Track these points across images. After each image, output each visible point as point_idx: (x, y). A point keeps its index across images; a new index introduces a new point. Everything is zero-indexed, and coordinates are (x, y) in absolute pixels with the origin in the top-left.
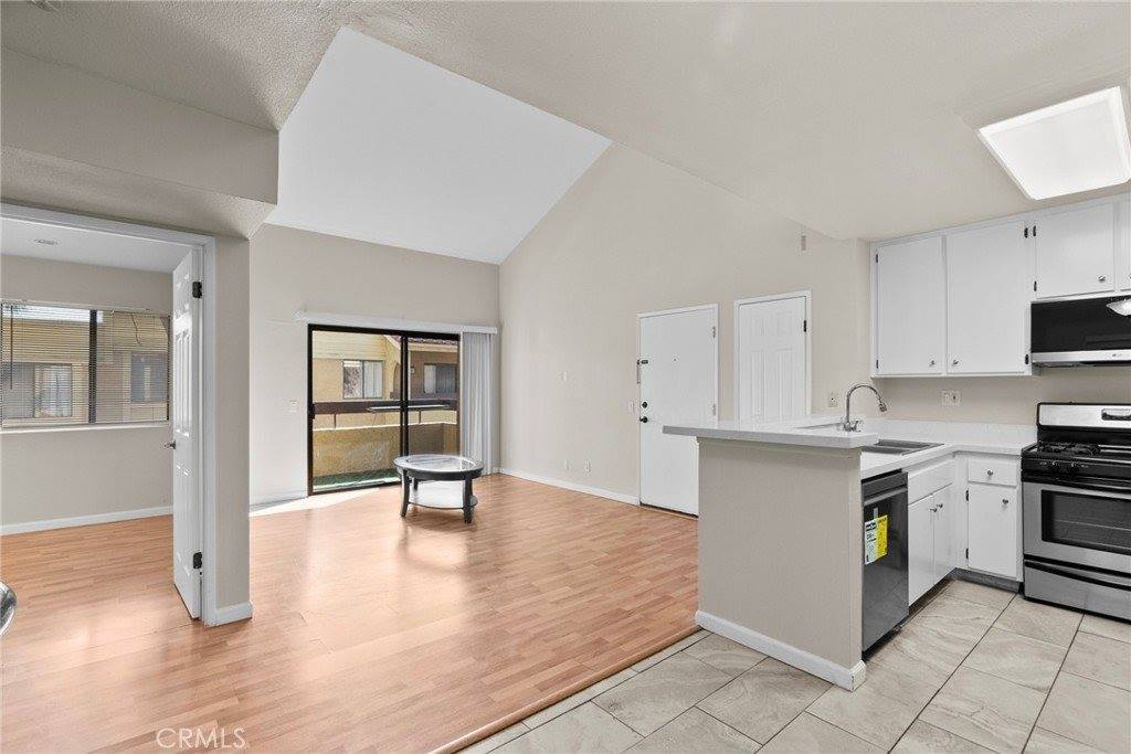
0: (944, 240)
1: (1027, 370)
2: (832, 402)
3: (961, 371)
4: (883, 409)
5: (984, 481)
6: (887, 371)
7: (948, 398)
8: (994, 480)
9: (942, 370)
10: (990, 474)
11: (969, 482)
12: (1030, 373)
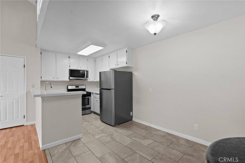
1: (68, 80)
2: (33, 86)
3: (59, 80)
4: (51, 87)
9: (55, 80)
12: (69, 80)
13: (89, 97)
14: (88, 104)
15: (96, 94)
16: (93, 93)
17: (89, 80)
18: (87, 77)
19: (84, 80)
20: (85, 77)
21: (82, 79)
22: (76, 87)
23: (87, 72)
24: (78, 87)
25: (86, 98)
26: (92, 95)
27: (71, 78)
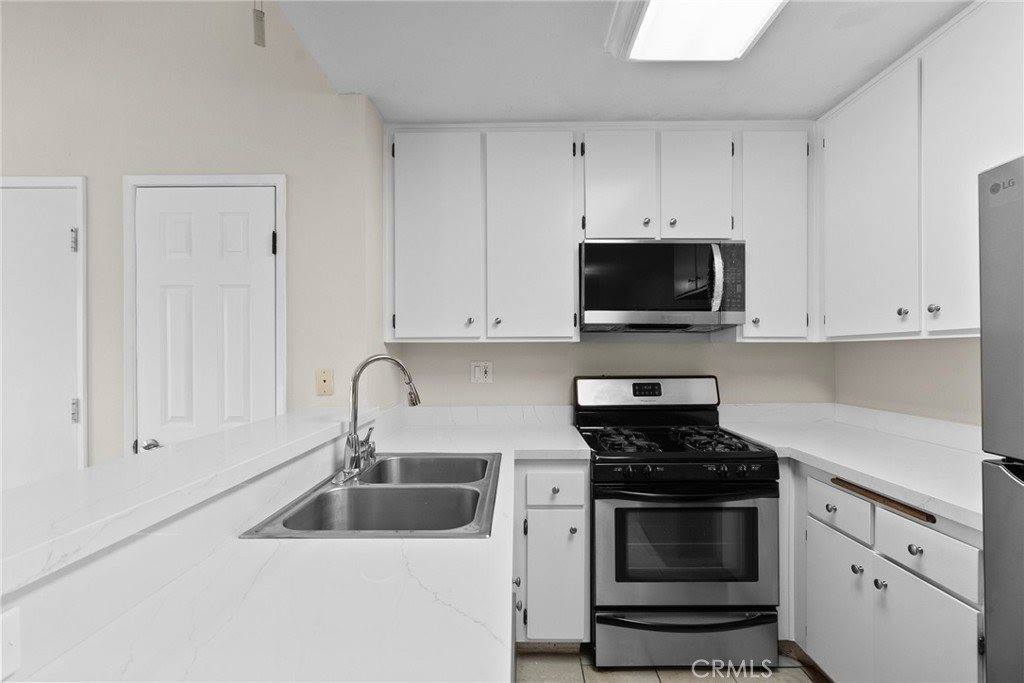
0: (483, 138)
1: (572, 334)
2: (325, 387)
3: (508, 332)
4: (414, 401)
5: (547, 502)
6: (407, 332)
7: (479, 374)
8: (560, 499)
9: (480, 333)
10: (555, 491)
11: (528, 507)
12: (576, 339)
13: (761, 503)
14: (750, 572)
15: (839, 482)
16: (794, 464)
17: (749, 333)
18: (735, 299)
19: (706, 330)
20: (716, 303)
21: (684, 327)
22: (639, 390)
23: (735, 254)
24: (655, 390)
25: (721, 509)
26: (785, 480)
27: (593, 317)
